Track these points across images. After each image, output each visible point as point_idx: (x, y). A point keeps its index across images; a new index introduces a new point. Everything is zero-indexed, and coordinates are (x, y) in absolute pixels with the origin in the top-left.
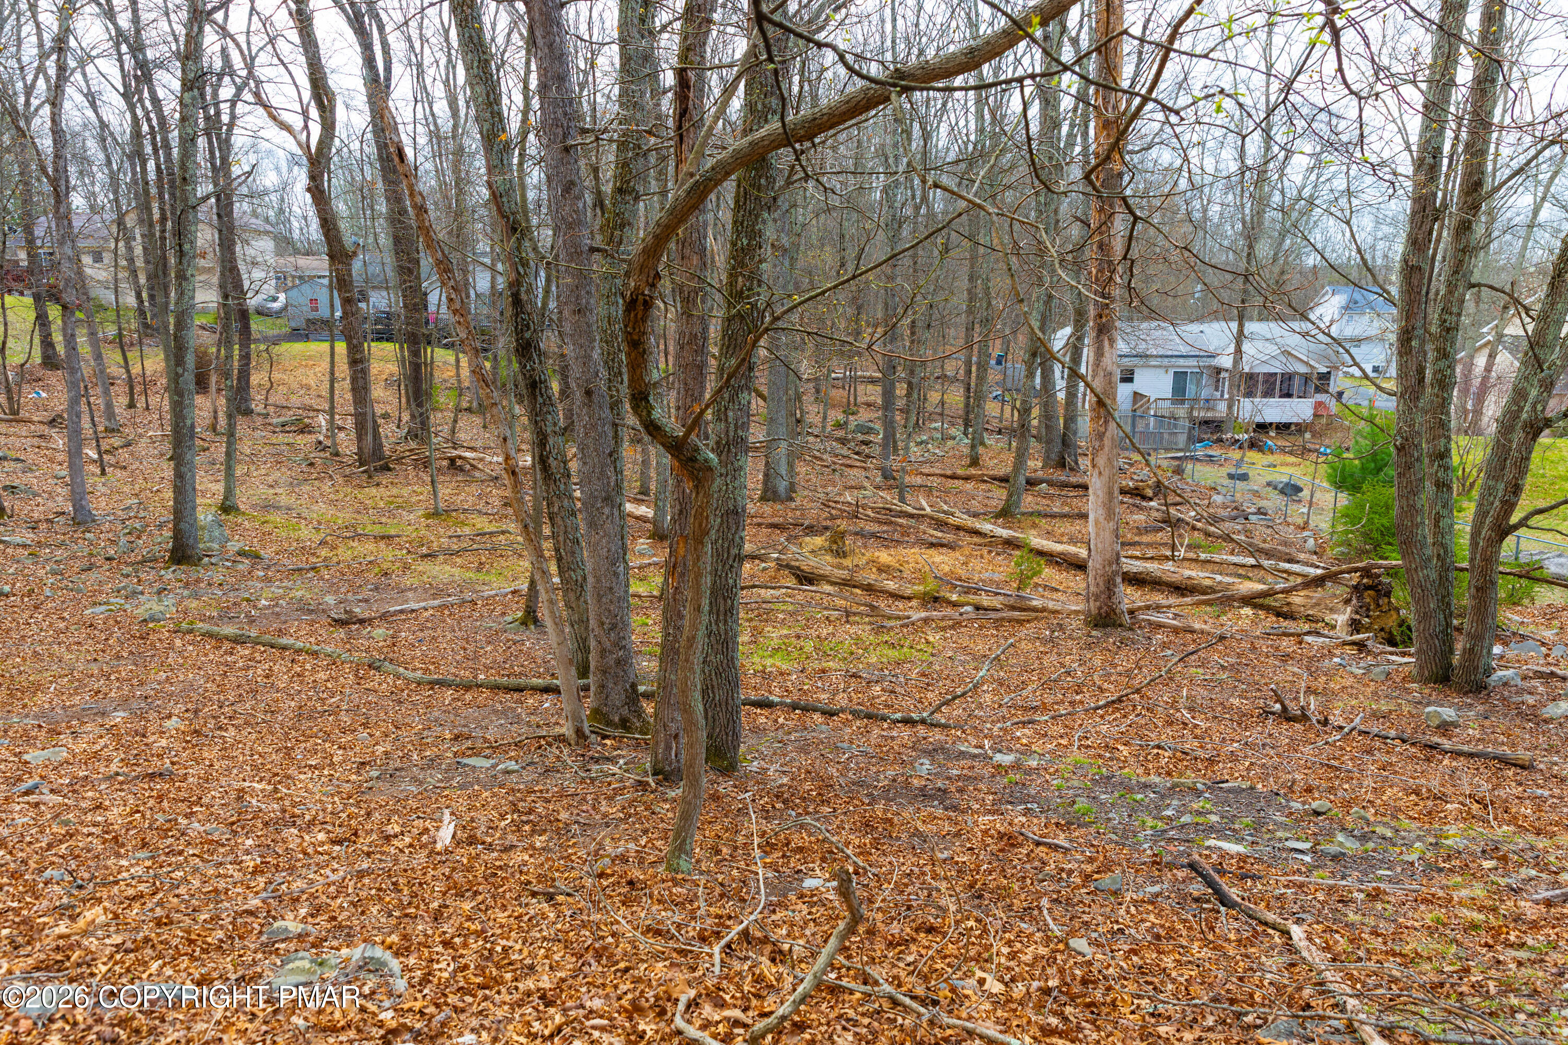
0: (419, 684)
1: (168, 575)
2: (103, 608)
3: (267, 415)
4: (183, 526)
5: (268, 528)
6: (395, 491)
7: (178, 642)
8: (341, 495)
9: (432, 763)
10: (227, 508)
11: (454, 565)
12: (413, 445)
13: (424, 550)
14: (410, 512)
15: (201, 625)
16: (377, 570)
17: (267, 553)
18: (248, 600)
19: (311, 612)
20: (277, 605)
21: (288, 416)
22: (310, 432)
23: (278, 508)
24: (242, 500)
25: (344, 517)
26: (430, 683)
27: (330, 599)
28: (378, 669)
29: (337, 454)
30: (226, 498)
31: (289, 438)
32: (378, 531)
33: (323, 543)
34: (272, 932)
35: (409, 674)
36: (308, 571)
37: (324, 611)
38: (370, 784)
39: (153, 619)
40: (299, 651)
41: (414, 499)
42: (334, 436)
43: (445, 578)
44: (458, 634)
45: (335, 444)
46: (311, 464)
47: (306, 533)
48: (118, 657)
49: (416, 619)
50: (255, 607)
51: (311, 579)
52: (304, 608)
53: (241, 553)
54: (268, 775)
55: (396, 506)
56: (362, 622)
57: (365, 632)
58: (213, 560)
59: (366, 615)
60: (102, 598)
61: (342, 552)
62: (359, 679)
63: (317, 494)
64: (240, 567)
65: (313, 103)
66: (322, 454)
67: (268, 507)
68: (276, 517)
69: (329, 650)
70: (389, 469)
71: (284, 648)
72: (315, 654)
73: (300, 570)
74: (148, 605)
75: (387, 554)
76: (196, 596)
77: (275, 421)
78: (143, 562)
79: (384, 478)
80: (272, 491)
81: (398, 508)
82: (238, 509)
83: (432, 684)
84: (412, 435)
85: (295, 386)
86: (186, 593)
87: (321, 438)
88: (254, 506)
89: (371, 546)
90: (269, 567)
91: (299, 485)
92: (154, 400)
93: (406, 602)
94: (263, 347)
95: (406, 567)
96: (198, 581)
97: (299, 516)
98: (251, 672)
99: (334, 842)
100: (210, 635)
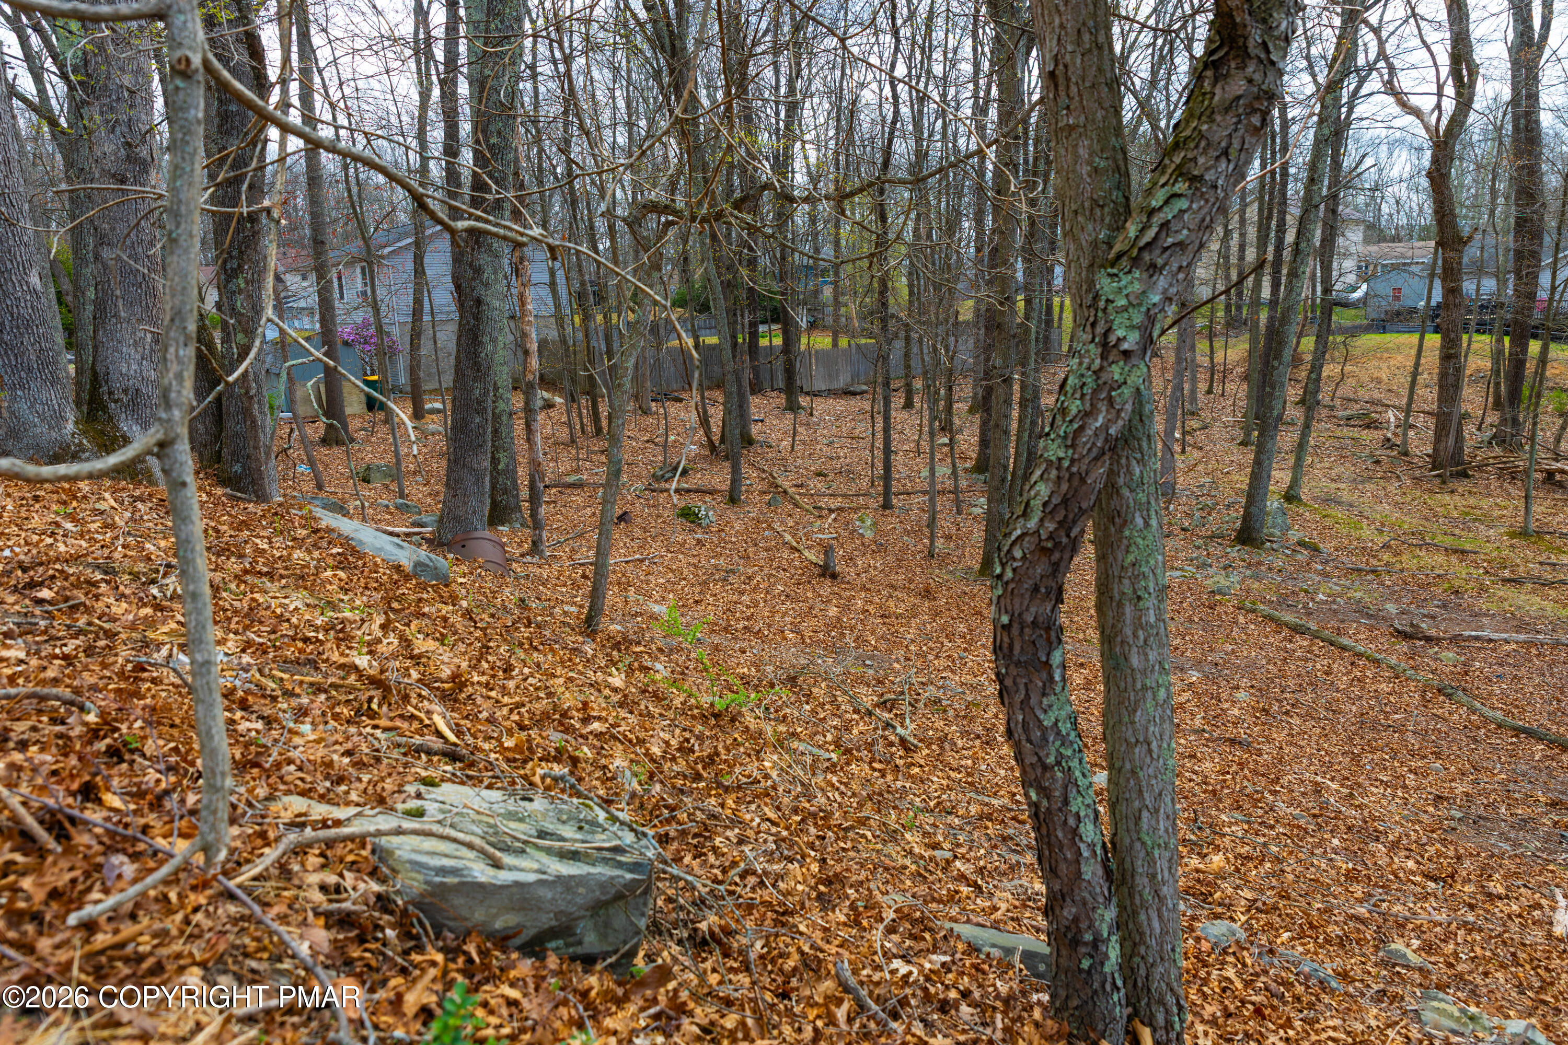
0: (1499, 726)
1: (1233, 553)
2: (1179, 573)
3: (1332, 408)
4: (1253, 509)
5: (1328, 522)
6: (1472, 501)
7: (1241, 619)
8: (1408, 498)
9: (1524, 824)
10: (1290, 497)
11: (1546, 597)
12: (1498, 451)
13: (1507, 573)
14: (1489, 527)
15: (1262, 607)
16: (1446, 586)
17: (1326, 547)
18: (1306, 591)
19: (1370, 616)
20: (1334, 602)
21: (1355, 408)
22: (1376, 428)
23: (1340, 503)
24: (1305, 493)
25: (1411, 522)
26: (1515, 729)
27: (1391, 608)
28: (1449, 696)
29: (1406, 454)
30: (1290, 487)
31: (1354, 432)
32: (1449, 541)
33: (1386, 546)
34: (1390, 952)
35: (1490, 713)
36: (1368, 572)
37: (1384, 618)
38: (1453, 824)
39: (1220, 592)
40: (1359, 655)
41: (1496, 513)
42: (1405, 434)
43: (1534, 610)
44: (1548, 679)
45: (1405, 442)
46: (1378, 462)
47: (1367, 533)
48: (1191, 621)
49: (1494, 650)
50: (1313, 599)
51: (1370, 582)
52: (1362, 611)
53: (1301, 544)
54: (1339, 777)
55: (1470, 518)
56: (1428, 639)
57: (1431, 651)
58: (1275, 546)
59: (1433, 633)
60: (1177, 564)
61: (1408, 561)
62: (1425, 703)
63: (1381, 493)
64: (1299, 557)
65: (1450, 82)
66: (1388, 452)
67: (1329, 500)
68: (1339, 513)
69: (1394, 662)
70: (1467, 476)
71: (1344, 648)
72: (1377, 662)
73: (1359, 570)
74: (1220, 580)
75: (1458, 569)
76: (1257, 578)
77: (1340, 414)
78: (1212, 537)
79: (1462, 486)
80: (1334, 485)
81: (1475, 520)
82: (1300, 500)
83: (1517, 731)
84: (1499, 439)
85: (1366, 379)
86: (1248, 573)
87: (1390, 435)
88: (1315, 499)
89: (1440, 558)
90: (1326, 562)
91: (1362, 482)
92: (1230, 387)
93: (1481, 628)
94: (1340, 339)
95: (1483, 589)
96: (1260, 563)
97: (1361, 515)
98: (1310, 665)
99: (1428, 877)
100: (1270, 618)
